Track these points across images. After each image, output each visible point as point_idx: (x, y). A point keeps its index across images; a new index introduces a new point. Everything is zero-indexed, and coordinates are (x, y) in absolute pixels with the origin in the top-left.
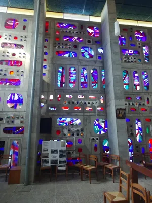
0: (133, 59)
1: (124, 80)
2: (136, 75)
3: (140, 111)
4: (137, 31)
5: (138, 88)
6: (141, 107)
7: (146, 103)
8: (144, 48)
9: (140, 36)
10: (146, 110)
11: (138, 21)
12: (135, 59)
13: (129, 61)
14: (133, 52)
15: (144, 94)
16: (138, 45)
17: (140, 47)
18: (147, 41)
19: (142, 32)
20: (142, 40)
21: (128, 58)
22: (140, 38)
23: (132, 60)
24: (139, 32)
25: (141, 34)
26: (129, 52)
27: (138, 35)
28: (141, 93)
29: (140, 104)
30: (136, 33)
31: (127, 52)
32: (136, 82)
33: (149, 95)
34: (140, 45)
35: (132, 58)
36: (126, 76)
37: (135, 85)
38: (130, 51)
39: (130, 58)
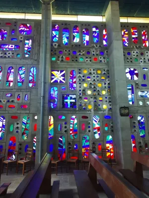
0: (11, 54)
2: (12, 70)
3: (7, 109)
4: (22, 24)
5: (12, 84)
6: (8, 104)
7: (16, 100)
8: (27, 42)
9: (26, 29)
10: (13, 107)
11: (25, 13)
12: (13, 54)
13: (5, 57)
14: (13, 47)
15: (15, 90)
16: (20, 39)
17: (21, 41)
18: (31, 35)
19: (28, 25)
20: (27, 34)
21: (5, 54)
22: (25, 31)
23: (9, 55)
24: (25, 26)
25: (27, 27)
26: (10, 47)
27: (23, 29)
28: (12, 89)
29: (8, 101)
30: (22, 26)
31: (7, 47)
32: (11, 78)
33: (21, 91)
34: (22, 39)
35: (9, 53)
37: (9, 81)
38: (10, 46)
39: (7, 54)
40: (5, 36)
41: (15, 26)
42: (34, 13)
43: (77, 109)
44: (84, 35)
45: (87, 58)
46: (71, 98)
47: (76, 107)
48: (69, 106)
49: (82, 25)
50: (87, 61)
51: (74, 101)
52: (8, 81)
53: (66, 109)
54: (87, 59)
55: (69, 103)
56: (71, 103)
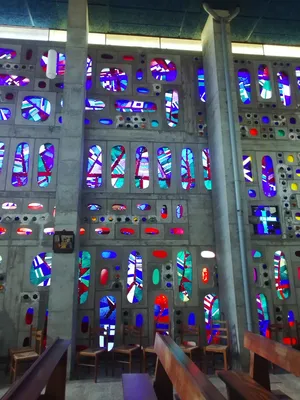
0: (140, 120)
1: (115, 166)
2: (145, 155)
3: (143, 236)
4: (156, 60)
5: (146, 184)
6: (145, 226)
7: (159, 218)
8: (168, 95)
9: (163, 70)
10: (156, 232)
11: (160, 37)
12: (143, 120)
13: (129, 126)
14: (142, 106)
15: (155, 197)
16: (155, 90)
17: (158, 94)
18: (177, 81)
19: (168, 62)
20: (167, 79)
21: (129, 119)
22: (163, 74)
23: (136, 123)
24: (161, 63)
25: (166, 66)
26: (135, 106)
27: (158, 69)
28: (150, 194)
29: (144, 220)
30: (155, 63)
31: (129, 105)
32: (144, 171)
33: (167, 199)
34: (159, 91)
35: (136, 119)
36: (120, 158)
37: (140, 177)
38: (135, 103)
39: (132, 119)
40: (124, 82)
41: (143, 62)
42: (179, 38)
43: (285, 237)
44: (280, 85)
45: (291, 131)
46: (268, 214)
47: (280, 233)
48: (266, 231)
49: (275, 64)
50: (292, 137)
51: (274, 219)
52: (137, 177)
53: (262, 236)
54: (292, 134)
55: (265, 223)
56: (269, 223)
